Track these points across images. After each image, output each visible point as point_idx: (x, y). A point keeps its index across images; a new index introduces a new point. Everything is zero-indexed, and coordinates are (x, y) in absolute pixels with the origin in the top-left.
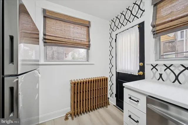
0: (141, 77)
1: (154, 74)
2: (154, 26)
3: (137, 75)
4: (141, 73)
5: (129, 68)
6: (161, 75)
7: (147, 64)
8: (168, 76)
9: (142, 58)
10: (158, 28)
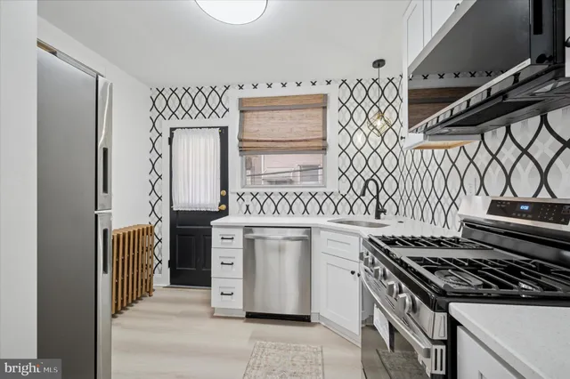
0: (224, 213)
1: (240, 206)
2: (241, 140)
3: (218, 210)
4: (223, 207)
5: (202, 201)
6: (248, 206)
7: (232, 193)
8: (255, 206)
9: (224, 185)
10: (245, 144)
